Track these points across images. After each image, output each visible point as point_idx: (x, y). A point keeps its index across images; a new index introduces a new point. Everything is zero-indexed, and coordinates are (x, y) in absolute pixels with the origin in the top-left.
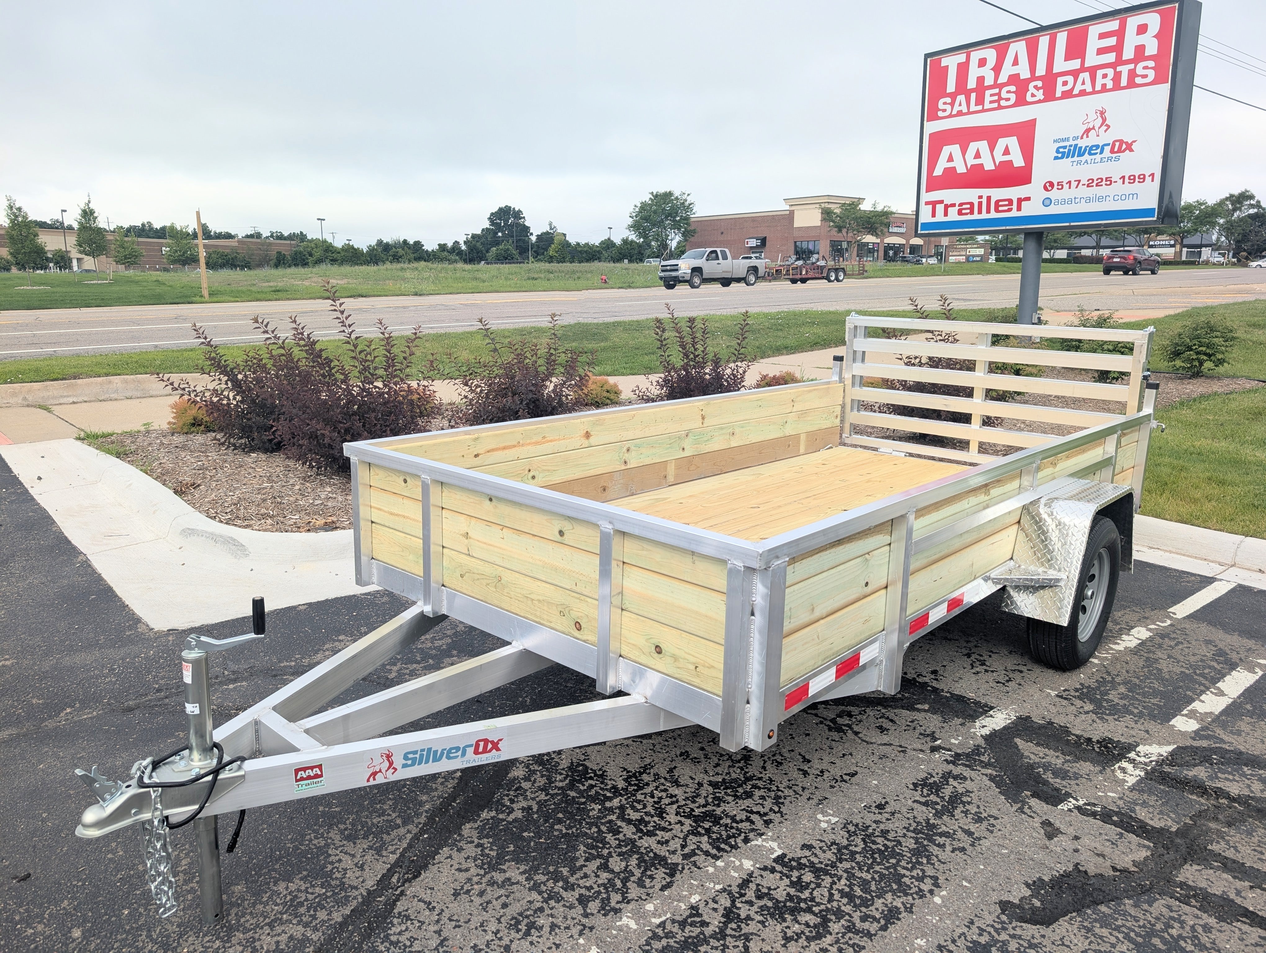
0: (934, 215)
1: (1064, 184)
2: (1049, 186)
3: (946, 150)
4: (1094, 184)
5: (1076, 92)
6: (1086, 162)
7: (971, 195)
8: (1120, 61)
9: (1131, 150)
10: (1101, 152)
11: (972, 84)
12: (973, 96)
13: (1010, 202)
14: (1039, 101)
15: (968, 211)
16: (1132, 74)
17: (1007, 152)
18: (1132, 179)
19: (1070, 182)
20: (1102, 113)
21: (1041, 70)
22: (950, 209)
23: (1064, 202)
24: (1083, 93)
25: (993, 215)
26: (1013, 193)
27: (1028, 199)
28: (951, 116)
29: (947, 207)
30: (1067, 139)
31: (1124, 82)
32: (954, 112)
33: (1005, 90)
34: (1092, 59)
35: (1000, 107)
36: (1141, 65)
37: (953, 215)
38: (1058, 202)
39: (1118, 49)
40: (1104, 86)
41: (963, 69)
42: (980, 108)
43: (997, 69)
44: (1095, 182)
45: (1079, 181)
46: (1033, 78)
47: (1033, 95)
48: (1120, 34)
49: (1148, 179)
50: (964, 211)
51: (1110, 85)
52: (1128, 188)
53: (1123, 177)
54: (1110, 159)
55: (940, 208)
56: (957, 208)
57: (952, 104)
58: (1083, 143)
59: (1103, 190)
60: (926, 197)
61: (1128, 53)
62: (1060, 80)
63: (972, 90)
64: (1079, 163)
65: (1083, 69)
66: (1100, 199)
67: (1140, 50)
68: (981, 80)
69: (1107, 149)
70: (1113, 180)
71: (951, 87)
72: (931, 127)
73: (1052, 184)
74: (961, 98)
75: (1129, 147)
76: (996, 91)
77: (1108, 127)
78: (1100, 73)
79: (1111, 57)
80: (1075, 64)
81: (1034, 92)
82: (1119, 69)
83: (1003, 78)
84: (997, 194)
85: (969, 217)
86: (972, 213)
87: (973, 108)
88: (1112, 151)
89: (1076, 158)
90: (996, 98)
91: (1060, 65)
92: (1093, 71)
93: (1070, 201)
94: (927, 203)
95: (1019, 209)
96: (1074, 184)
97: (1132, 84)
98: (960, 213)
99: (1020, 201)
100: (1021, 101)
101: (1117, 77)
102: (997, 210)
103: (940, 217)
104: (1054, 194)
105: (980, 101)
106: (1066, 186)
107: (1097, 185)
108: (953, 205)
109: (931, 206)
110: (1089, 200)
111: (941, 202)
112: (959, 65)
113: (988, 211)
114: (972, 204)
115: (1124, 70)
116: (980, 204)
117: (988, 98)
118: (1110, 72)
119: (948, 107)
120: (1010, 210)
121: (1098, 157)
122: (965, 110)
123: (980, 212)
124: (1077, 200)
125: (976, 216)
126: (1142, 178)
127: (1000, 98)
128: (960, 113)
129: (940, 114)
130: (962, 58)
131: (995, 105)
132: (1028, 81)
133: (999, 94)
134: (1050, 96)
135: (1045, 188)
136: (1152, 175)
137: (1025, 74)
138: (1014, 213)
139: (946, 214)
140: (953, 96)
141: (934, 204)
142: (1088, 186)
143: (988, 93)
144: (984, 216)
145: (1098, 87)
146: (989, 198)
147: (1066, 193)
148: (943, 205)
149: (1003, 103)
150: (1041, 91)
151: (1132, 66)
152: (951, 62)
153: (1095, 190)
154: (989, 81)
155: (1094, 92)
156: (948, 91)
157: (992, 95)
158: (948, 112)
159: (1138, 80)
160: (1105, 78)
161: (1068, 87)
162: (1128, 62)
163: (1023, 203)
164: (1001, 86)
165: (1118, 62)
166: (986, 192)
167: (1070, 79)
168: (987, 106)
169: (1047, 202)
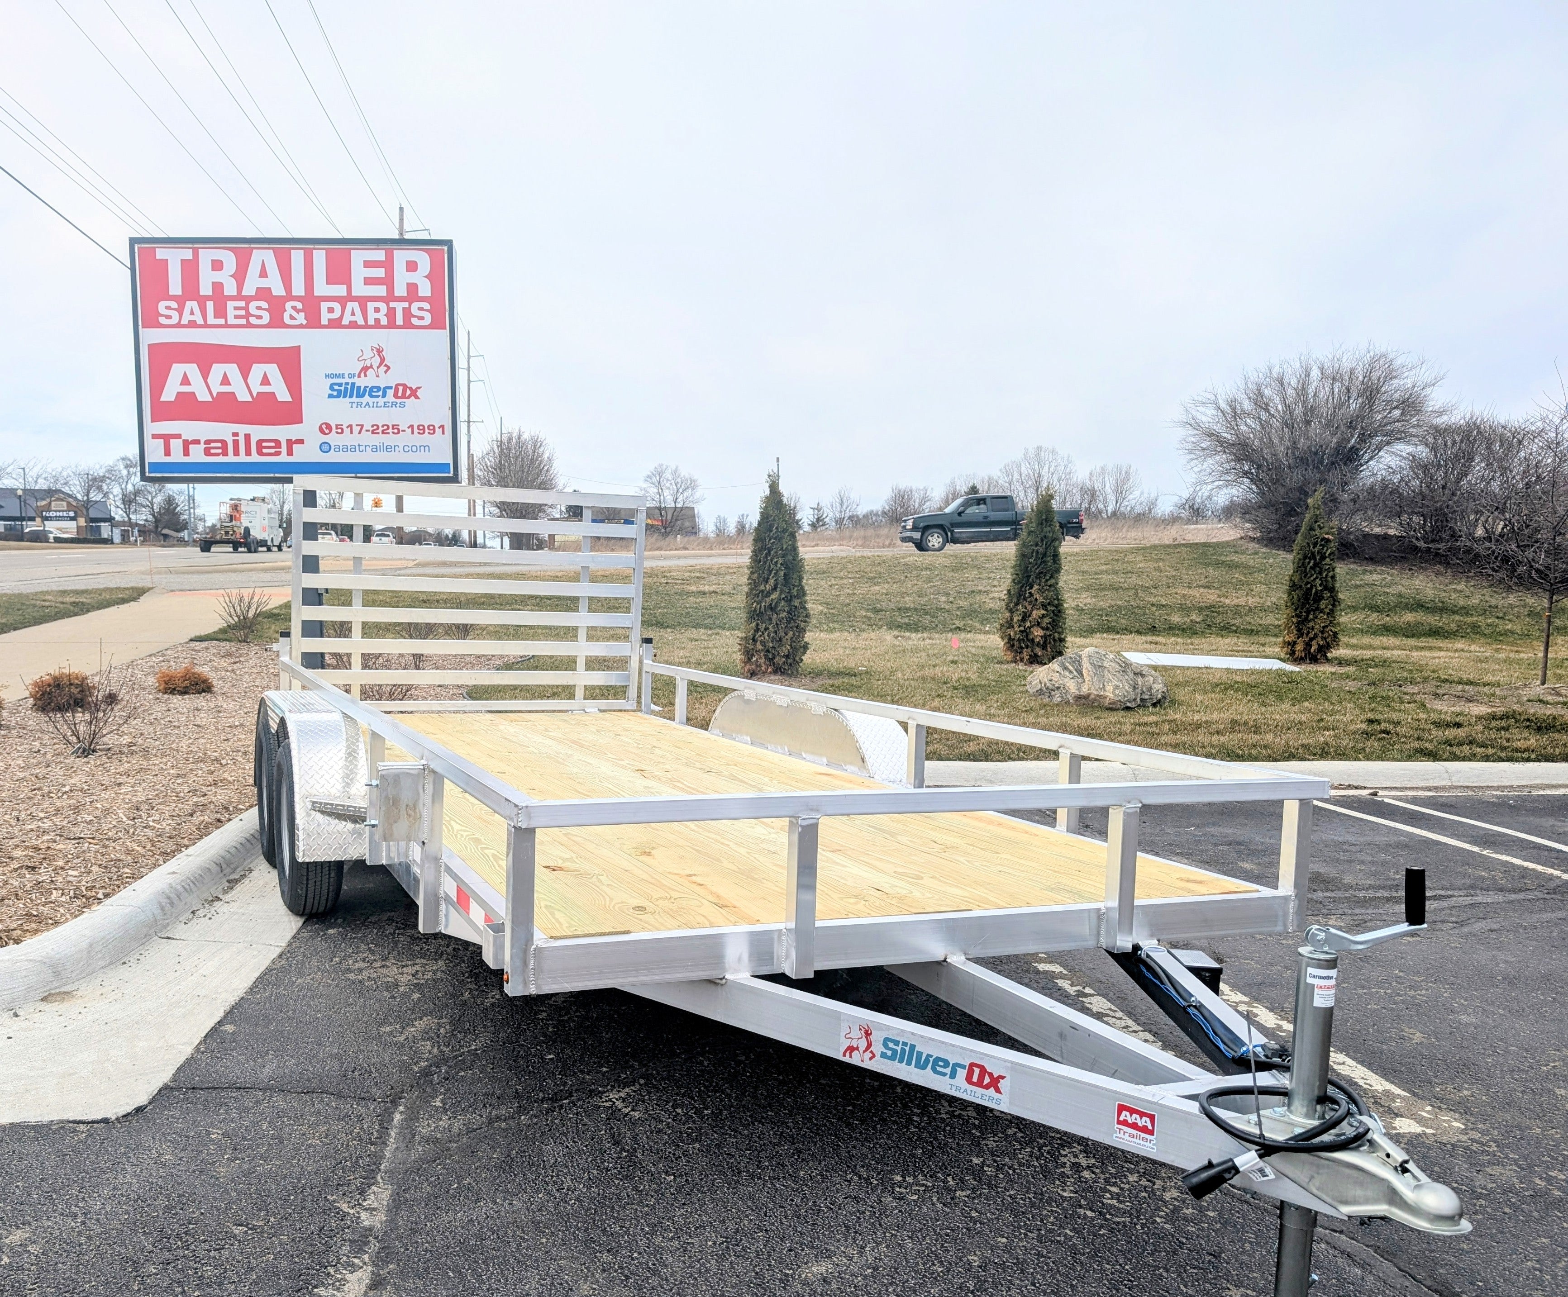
0: (167, 453)
1: (344, 427)
2: (325, 428)
3: (177, 370)
4: (380, 431)
5: (345, 322)
6: (368, 404)
7: (223, 431)
9: (417, 397)
10: (384, 396)
11: (206, 289)
12: (210, 305)
13: (278, 444)
14: (301, 326)
15: (220, 451)
16: (407, 313)
17: (265, 381)
18: (422, 429)
19: (350, 426)
20: (379, 351)
21: (299, 289)
22: (191, 447)
23: (346, 449)
24: (353, 325)
25: (255, 458)
26: (282, 433)
27: (301, 442)
28: (179, 325)
29: (187, 443)
30: (343, 376)
31: (399, 321)
32: (184, 321)
33: (253, 305)
34: (359, 289)
35: (249, 325)
36: (415, 306)
37: (197, 455)
38: (338, 449)
39: (388, 281)
40: (377, 321)
41: (190, 269)
42: (222, 321)
43: (240, 276)
44: (381, 429)
45: (362, 426)
46: (290, 297)
47: (292, 318)
48: (388, 264)
49: (438, 431)
50: (213, 451)
51: (384, 321)
52: (418, 439)
53: (412, 426)
54: (394, 404)
55: (176, 445)
56: (202, 446)
57: (180, 310)
58: (361, 382)
59: (390, 439)
60: (152, 428)
61: (400, 290)
62: (324, 306)
63: (208, 298)
64: (359, 405)
65: (350, 298)
66: (388, 449)
67: (412, 288)
68: (218, 287)
69: (390, 393)
70: (401, 428)
71: (175, 287)
72: (151, 336)
73: (329, 427)
74: (191, 305)
75: (414, 393)
76: (242, 304)
77: (388, 368)
78: (371, 306)
79: (381, 290)
80: (340, 290)
81: (293, 313)
82: (392, 305)
83: (249, 290)
84: (259, 432)
85: (221, 459)
86: (225, 453)
87: (211, 320)
88: (396, 395)
89: (354, 399)
90: (243, 313)
91: (321, 288)
92: (363, 301)
93: (353, 449)
94: (155, 437)
95: (290, 453)
96: (356, 429)
97: (408, 324)
98: (207, 452)
99: (290, 443)
100: (277, 322)
101: (391, 314)
102: (260, 453)
103: (177, 456)
104: (333, 438)
105: (221, 312)
106: (347, 431)
107: (383, 432)
108: (197, 442)
109: (161, 441)
110: (375, 449)
111: (178, 436)
113: (248, 453)
114: (224, 443)
115: (399, 307)
116: (236, 443)
117: (231, 312)
118: (383, 306)
119: (175, 315)
120: (278, 454)
121: (381, 401)
122: (200, 321)
123: (236, 453)
124: (362, 448)
125: (231, 458)
126: (432, 429)
127: (248, 315)
128: (192, 324)
129: (163, 320)
130: (188, 254)
131: (243, 321)
132: (282, 301)
133: (246, 309)
134: (313, 322)
135: (322, 431)
136: (442, 427)
137: (278, 290)
138: (284, 458)
139: (186, 453)
140: (181, 301)
141: (167, 438)
142: (373, 432)
143: (230, 305)
144: (242, 458)
145: (371, 322)
146: (248, 437)
147: (346, 439)
148: (180, 441)
149: (253, 320)
150: (302, 314)
151: (406, 305)
152: (174, 258)
153: (380, 439)
154: (230, 288)
155: (366, 326)
156: (172, 292)
157: (236, 308)
158: (175, 320)
159: (415, 321)
160: (377, 312)
161: (336, 315)
162: (400, 299)
163: (295, 447)
164: (248, 299)
165: (390, 297)
166: (243, 429)
167: (337, 306)
168: (231, 321)
169: (325, 448)
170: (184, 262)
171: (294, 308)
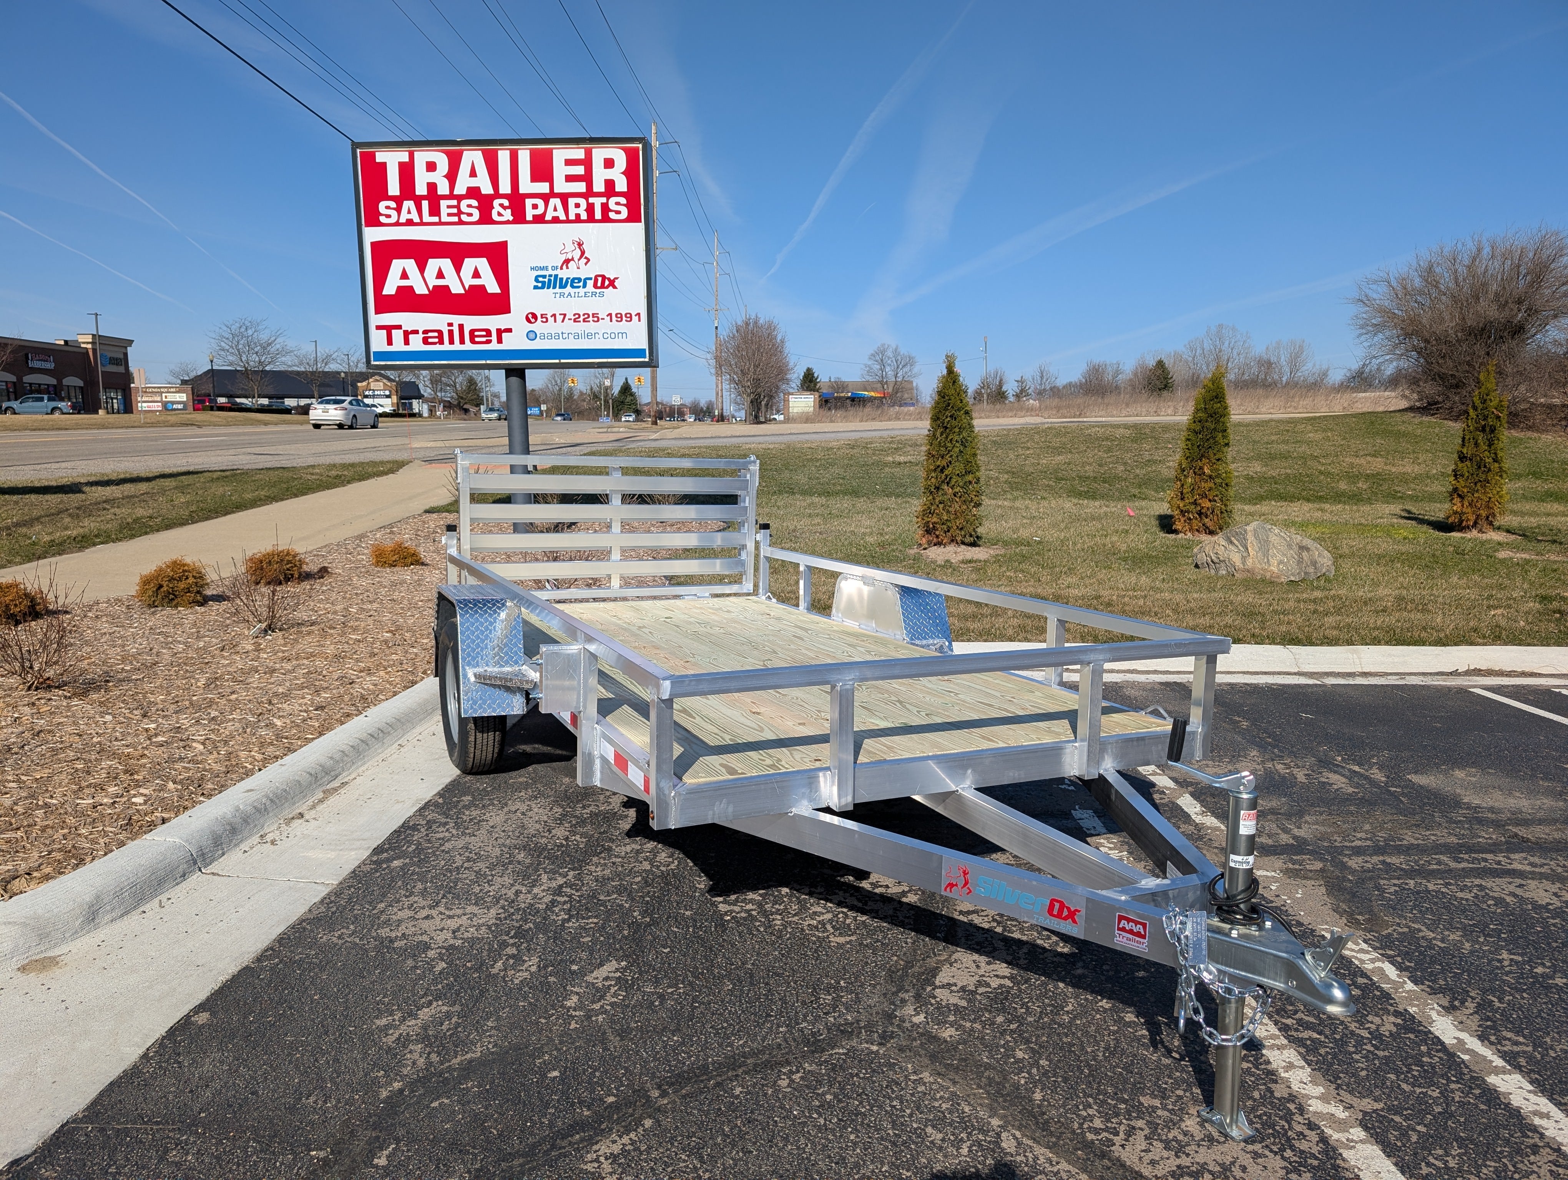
0: (390, 342)
1: (549, 316)
2: (531, 318)
4: (581, 319)
5: (548, 217)
6: (570, 294)
7: (438, 321)
8: (590, 193)
9: (615, 287)
10: (585, 286)
11: (421, 189)
12: (425, 204)
13: (488, 333)
14: (507, 222)
15: (436, 340)
16: (605, 208)
17: (476, 274)
18: (620, 317)
19: (554, 315)
20: (580, 245)
21: (505, 187)
22: (411, 336)
23: (550, 336)
24: (556, 220)
25: (468, 346)
26: (491, 322)
27: (509, 330)
28: (397, 224)
29: (406, 334)
30: (546, 268)
31: (598, 215)
32: (403, 220)
33: (464, 203)
34: (561, 186)
35: (461, 222)
36: (613, 200)
37: (416, 344)
38: (543, 337)
39: (587, 178)
40: (578, 216)
41: (407, 171)
42: (435, 219)
43: (452, 177)
44: (582, 318)
45: (565, 315)
46: (497, 195)
47: (500, 214)
48: (587, 162)
49: (635, 319)
50: (430, 340)
51: (584, 216)
52: (616, 327)
53: (610, 315)
54: (594, 294)
55: (398, 335)
56: (421, 336)
57: (399, 210)
58: (564, 274)
59: (591, 327)
60: (375, 319)
61: (599, 186)
62: (529, 202)
63: (423, 197)
64: (562, 295)
65: (552, 194)
66: (589, 336)
67: (610, 184)
68: (432, 187)
69: (590, 283)
70: (600, 316)
71: (394, 188)
72: (372, 235)
73: (535, 316)
74: (408, 204)
75: (612, 283)
76: (454, 202)
77: (588, 260)
78: (572, 201)
79: (581, 187)
80: (543, 187)
81: (500, 210)
82: (591, 200)
83: (460, 189)
84: (471, 322)
85: (438, 348)
86: (441, 342)
87: (427, 218)
88: (595, 286)
89: (557, 290)
90: (455, 211)
91: (526, 186)
92: (564, 198)
93: (557, 336)
94: (379, 328)
95: (500, 341)
96: (560, 318)
97: (606, 219)
98: (425, 341)
99: (499, 332)
100: (486, 219)
101: (590, 209)
102: (473, 341)
103: (398, 345)
104: (538, 327)
105: (435, 211)
106: (551, 320)
107: (584, 321)
108: (416, 332)
109: (384, 332)
110: (577, 336)
111: (399, 327)
112: (402, 165)
113: (462, 342)
114: (440, 333)
115: (598, 202)
116: (451, 333)
117: (444, 210)
118: (583, 202)
119: (394, 214)
120: (489, 342)
121: (582, 291)
122: (417, 219)
123: (451, 342)
124: (565, 336)
125: (446, 347)
126: (629, 317)
127: (460, 213)
128: (410, 223)
129: (383, 219)
130: (404, 157)
131: (456, 219)
132: (490, 199)
133: (458, 207)
134: (519, 217)
135: (528, 320)
136: (638, 314)
137: (487, 189)
138: (494, 346)
139: (407, 342)
140: (399, 201)
141: (389, 329)
142: (575, 321)
143: (444, 204)
144: (457, 346)
145: (572, 217)
146: (461, 327)
147: (551, 327)
148: (400, 332)
149: (464, 218)
150: (509, 211)
151: (604, 200)
152: (390, 159)
153: (581, 327)
154: (443, 188)
155: (568, 221)
156: (390, 193)
157: (449, 207)
158: (393, 220)
159: (612, 215)
160: (577, 208)
161: (539, 211)
162: (599, 195)
163: (504, 335)
164: (460, 198)
166: (457, 319)
167: (540, 202)
168: (445, 218)
169: (531, 336)
171: (501, 205)
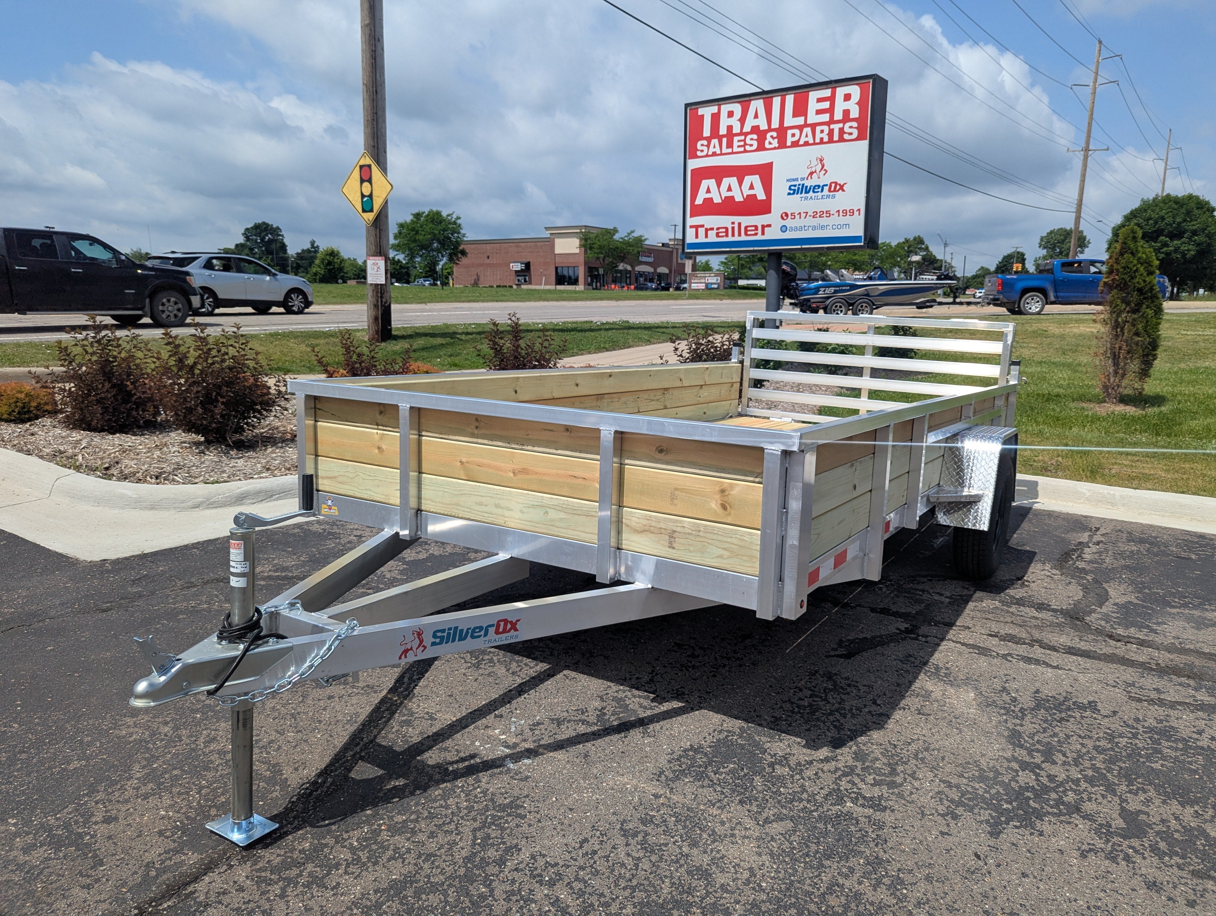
0: (697, 237)
1: (796, 215)
2: (785, 216)
3: (705, 184)
5: (801, 142)
6: (811, 198)
7: (725, 221)
9: (843, 190)
10: (822, 191)
11: (723, 131)
12: (725, 140)
13: (756, 227)
14: (775, 148)
15: (724, 234)
16: (842, 131)
17: (752, 187)
18: (845, 213)
19: (800, 213)
20: (821, 160)
21: (775, 124)
22: (709, 232)
23: (796, 229)
24: (806, 144)
25: (744, 238)
26: (758, 220)
27: (769, 226)
28: (707, 156)
29: (707, 230)
30: (797, 180)
31: (836, 137)
32: (710, 153)
33: (749, 138)
34: (812, 118)
35: (745, 151)
36: (848, 125)
37: (712, 238)
38: (792, 229)
39: (831, 111)
40: (822, 139)
41: (716, 118)
42: (730, 150)
43: (742, 120)
44: (819, 214)
45: (807, 213)
46: (770, 130)
47: (770, 143)
48: (832, 99)
49: (856, 213)
50: (720, 234)
51: (826, 139)
52: (843, 220)
53: (838, 211)
54: (828, 197)
55: (701, 231)
56: (715, 231)
57: (708, 146)
58: (808, 183)
59: (824, 221)
60: (690, 221)
61: (838, 116)
62: (790, 132)
63: (724, 136)
64: (806, 198)
65: (806, 125)
66: (823, 227)
67: (846, 113)
68: (730, 128)
69: (826, 189)
70: (831, 213)
71: (707, 132)
72: (693, 164)
73: (787, 215)
74: (715, 141)
75: (842, 188)
76: (742, 138)
77: (826, 171)
78: (818, 129)
79: (826, 117)
80: (800, 121)
81: (771, 141)
82: (832, 126)
83: (747, 128)
84: (747, 221)
85: (725, 239)
87: (725, 150)
88: (830, 191)
89: (803, 195)
90: (742, 143)
91: (789, 121)
92: (813, 126)
93: (801, 229)
94: (691, 227)
95: (763, 233)
96: (803, 215)
97: (841, 140)
98: (718, 235)
99: (763, 227)
100: (761, 147)
101: (831, 133)
102: (746, 234)
103: (702, 239)
104: (789, 223)
105: (730, 145)
106: (797, 217)
107: (820, 217)
108: (712, 229)
109: (694, 230)
110: (814, 228)
111: (702, 226)
112: (713, 115)
113: (740, 235)
114: (726, 229)
115: (836, 127)
116: (733, 228)
117: (736, 143)
118: (826, 128)
119: (705, 149)
120: (756, 234)
121: (820, 194)
122: (718, 152)
123: (733, 235)
124: (806, 228)
125: (730, 239)
126: (852, 212)
127: (745, 144)
128: (714, 154)
129: (699, 153)
130: (715, 110)
131: (742, 149)
132: (766, 132)
133: (744, 140)
134: (782, 145)
135: (782, 218)
136: (859, 210)
137: (764, 126)
138: (759, 237)
139: (706, 236)
140: (709, 139)
141: (697, 227)
142: (813, 217)
143: (736, 139)
144: (736, 238)
145: (818, 140)
146: (740, 224)
147: (797, 222)
148: (703, 229)
149: (748, 148)
150: (776, 140)
151: (841, 125)
152: (706, 112)
153: (818, 221)
154: (736, 129)
155: (814, 144)
156: (705, 135)
157: (739, 141)
158: (704, 153)
159: (846, 137)
160: (822, 133)
161: (796, 139)
162: (838, 122)
163: (766, 229)
164: (746, 134)
165: (832, 121)
166: (737, 219)
167: (797, 132)
168: (736, 149)
169: (784, 229)
170: (712, 114)
171: (772, 137)
